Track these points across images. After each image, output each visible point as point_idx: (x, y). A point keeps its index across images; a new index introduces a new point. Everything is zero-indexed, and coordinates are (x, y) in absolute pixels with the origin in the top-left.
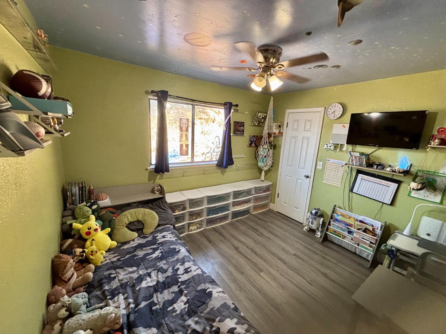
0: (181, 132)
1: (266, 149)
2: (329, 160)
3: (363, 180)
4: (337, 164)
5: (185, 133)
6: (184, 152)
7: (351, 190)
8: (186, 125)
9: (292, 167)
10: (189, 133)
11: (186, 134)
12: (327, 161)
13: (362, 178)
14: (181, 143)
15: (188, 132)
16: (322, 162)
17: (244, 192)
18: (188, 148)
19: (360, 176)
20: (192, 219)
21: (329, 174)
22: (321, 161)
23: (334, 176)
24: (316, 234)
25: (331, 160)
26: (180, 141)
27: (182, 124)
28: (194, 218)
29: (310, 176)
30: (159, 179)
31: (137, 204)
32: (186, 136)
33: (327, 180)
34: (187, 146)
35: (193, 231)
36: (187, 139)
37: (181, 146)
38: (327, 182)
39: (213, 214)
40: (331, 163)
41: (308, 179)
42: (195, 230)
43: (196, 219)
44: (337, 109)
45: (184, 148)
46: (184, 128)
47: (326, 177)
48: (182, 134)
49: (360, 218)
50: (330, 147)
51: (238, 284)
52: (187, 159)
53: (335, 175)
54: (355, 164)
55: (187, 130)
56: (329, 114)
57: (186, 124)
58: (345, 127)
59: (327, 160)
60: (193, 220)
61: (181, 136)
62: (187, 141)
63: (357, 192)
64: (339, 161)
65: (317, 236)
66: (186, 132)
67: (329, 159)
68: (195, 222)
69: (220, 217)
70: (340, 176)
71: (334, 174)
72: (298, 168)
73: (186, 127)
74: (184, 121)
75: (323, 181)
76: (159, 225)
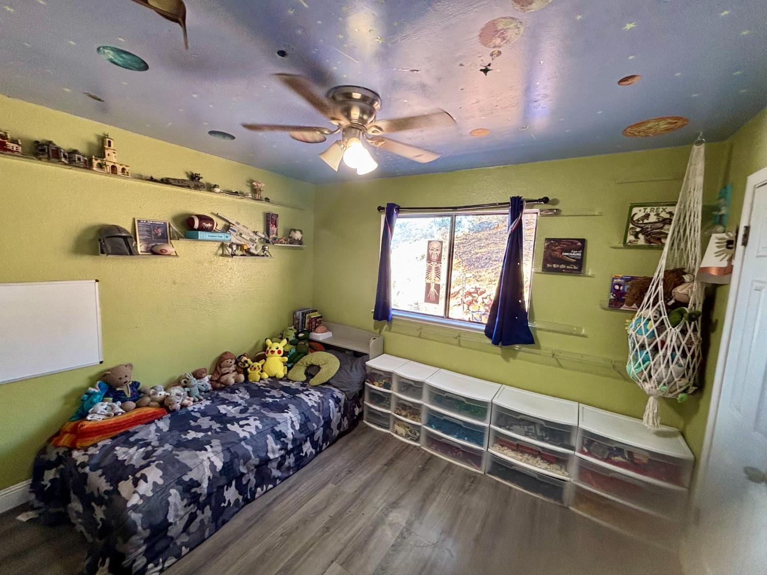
0: (430, 263)
1: (649, 320)
5: (435, 264)
6: (433, 297)
8: (437, 252)
10: (442, 265)
11: (436, 266)
14: (428, 281)
15: (441, 263)
17: (534, 423)
18: (438, 291)
20: (399, 413)
26: (427, 278)
27: (432, 250)
28: (404, 413)
30: (386, 330)
31: (350, 353)
32: (437, 269)
34: (438, 287)
35: (399, 435)
36: (438, 275)
37: (428, 286)
39: (437, 428)
42: (401, 435)
43: (406, 416)
45: (432, 289)
46: (434, 257)
48: (431, 266)
51: (297, 528)
52: (437, 310)
55: (439, 260)
57: (437, 250)
60: (400, 415)
61: (429, 270)
62: (438, 279)
66: (437, 263)
68: (403, 421)
69: (452, 444)
73: (438, 254)
74: (436, 245)
76: (328, 383)
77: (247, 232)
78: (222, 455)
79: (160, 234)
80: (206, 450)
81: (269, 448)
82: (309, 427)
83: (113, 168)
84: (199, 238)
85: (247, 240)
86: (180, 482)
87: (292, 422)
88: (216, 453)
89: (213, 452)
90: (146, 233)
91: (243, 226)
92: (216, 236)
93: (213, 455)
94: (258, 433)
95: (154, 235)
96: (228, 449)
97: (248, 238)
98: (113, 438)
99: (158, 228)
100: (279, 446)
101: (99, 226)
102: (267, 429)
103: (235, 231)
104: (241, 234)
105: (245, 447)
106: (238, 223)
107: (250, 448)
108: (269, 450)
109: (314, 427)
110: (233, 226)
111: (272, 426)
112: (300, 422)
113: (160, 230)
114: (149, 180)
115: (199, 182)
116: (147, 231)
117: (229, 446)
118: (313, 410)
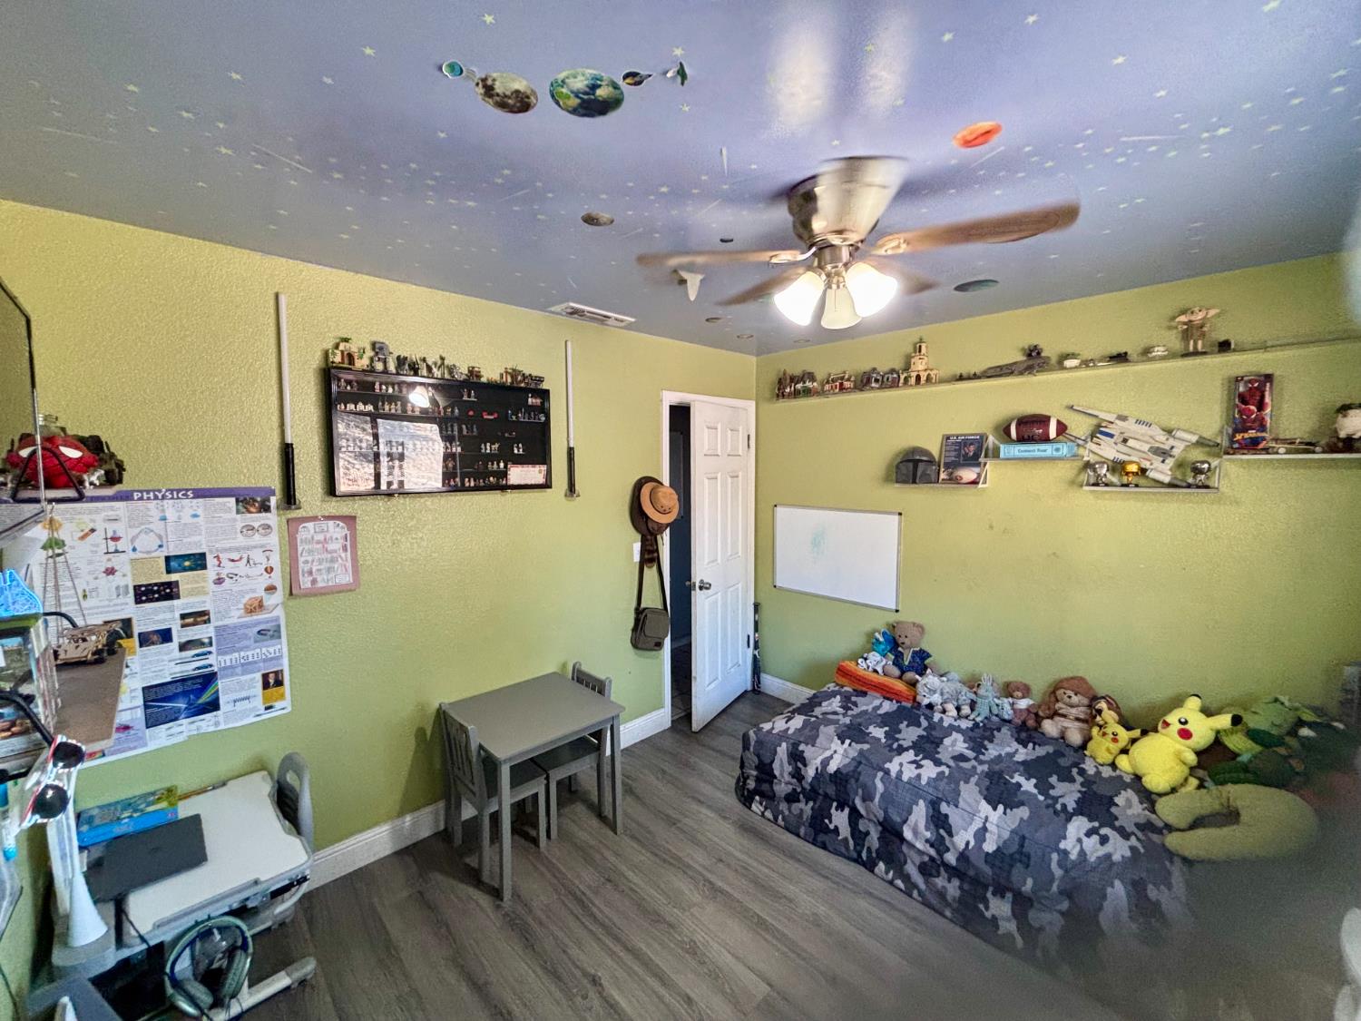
77: (1150, 433)
78: (847, 761)
79: (971, 454)
80: (843, 743)
81: (912, 819)
82: (1015, 871)
83: (918, 378)
84: (1002, 455)
85: (1144, 452)
86: (795, 745)
87: (984, 829)
88: (845, 755)
89: (845, 750)
90: (953, 454)
91: (1138, 422)
92: (1034, 451)
93: (842, 752)
94: (909, 783)
95: (963, 456)
96: (860, 763)
97: (1146, 447)
98: (854, 690)
99: (971, 444)
100: (928, 835)
101: (905, 450)
102: (928, 793)
103: (1111, 436)
104: (1125, 441)
105: (876, 781)
106: (1123, 418)
107: (880, 787)
108: (909, 822)
109: (1025, 883)
110: (1111, 426)
111: (940, 796)
112: (1001, 844)
113: (972, 448)
114: (957, 380)
115: (1041, 357)
116: (955, 450)
117: (864, 762)
118: (1055, 856)
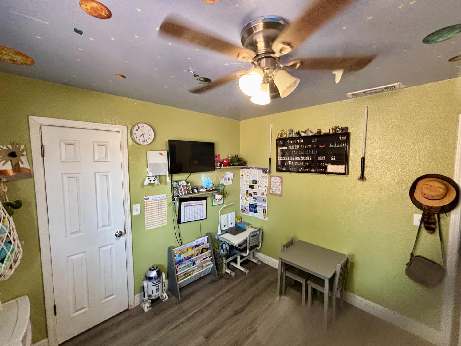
2: (148, 199)
3: (186, 207)
4: (158, 200)
7: (179, 222)
9: (81, 232)
12: (145, 201)
13: (185, 205)
16: (139, 204)
19: (183, 204)
21: (152, 216)
22: (136, 203)
23: (158, 215)
24: (163, 299)
25: (151, 198)
29: (123, 231)
33: (150, 225)
38: (151, 228)
40: (151, 201)
41: (122, 238)
44: (145, 131)
47: (148, 222)
49: (194, 243)
50: (154, 180)
53: (159, 213)
54: (184, 194)
56: (136, 137)
58: (162, 154)
59: (145, 199)
63: (184, 221)
64: (160, 196)
65: (166, 299)
67: (147, 197)
70: (165, 212)
71: (157, 214)
72: (98, 229)
75: (146, 229)
